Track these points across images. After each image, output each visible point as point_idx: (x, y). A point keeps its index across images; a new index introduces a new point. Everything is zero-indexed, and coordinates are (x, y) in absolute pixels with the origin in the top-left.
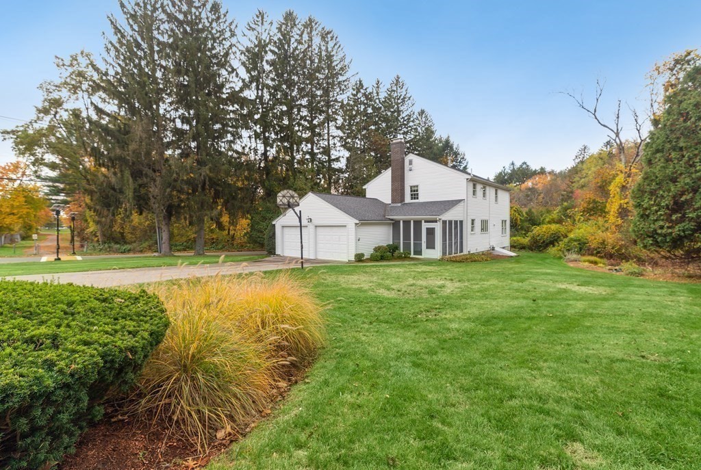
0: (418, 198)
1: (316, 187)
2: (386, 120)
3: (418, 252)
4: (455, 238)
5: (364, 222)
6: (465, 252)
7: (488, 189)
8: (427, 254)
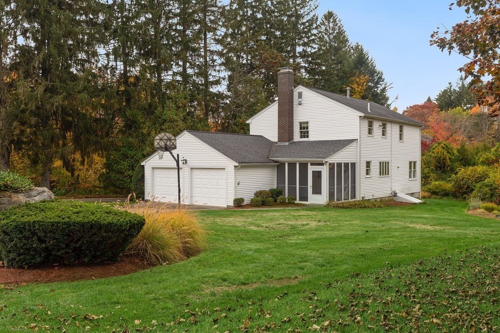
0: (308, 137)
1: (190, 117)
2: (281, 26)
3: (304, 197)
4: (345, 183)
5: (244, 164)
6: (358, 198)
7: (389, 126)
8: (313, 199)
